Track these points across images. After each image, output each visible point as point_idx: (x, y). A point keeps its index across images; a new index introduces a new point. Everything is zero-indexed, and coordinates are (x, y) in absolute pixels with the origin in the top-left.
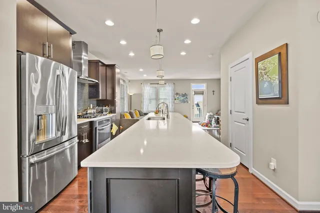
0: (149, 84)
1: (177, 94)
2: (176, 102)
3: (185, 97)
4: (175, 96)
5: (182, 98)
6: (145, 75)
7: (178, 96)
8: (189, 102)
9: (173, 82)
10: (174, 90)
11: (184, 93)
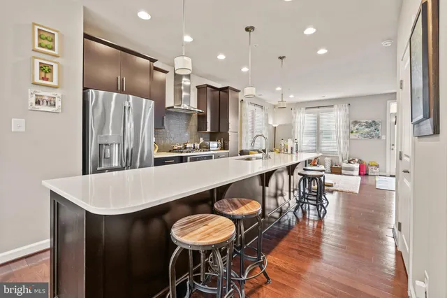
0: (303, 109)
1: (355, 123)
2: (352, 136)
3: (373, 128)
4: (352, 126)
5: (367, 130)
6: (291, 96)
7: (357, 126)
8: (383, 137)
9: (348, 101)
10: (349, 116)
11: (370, 121)
